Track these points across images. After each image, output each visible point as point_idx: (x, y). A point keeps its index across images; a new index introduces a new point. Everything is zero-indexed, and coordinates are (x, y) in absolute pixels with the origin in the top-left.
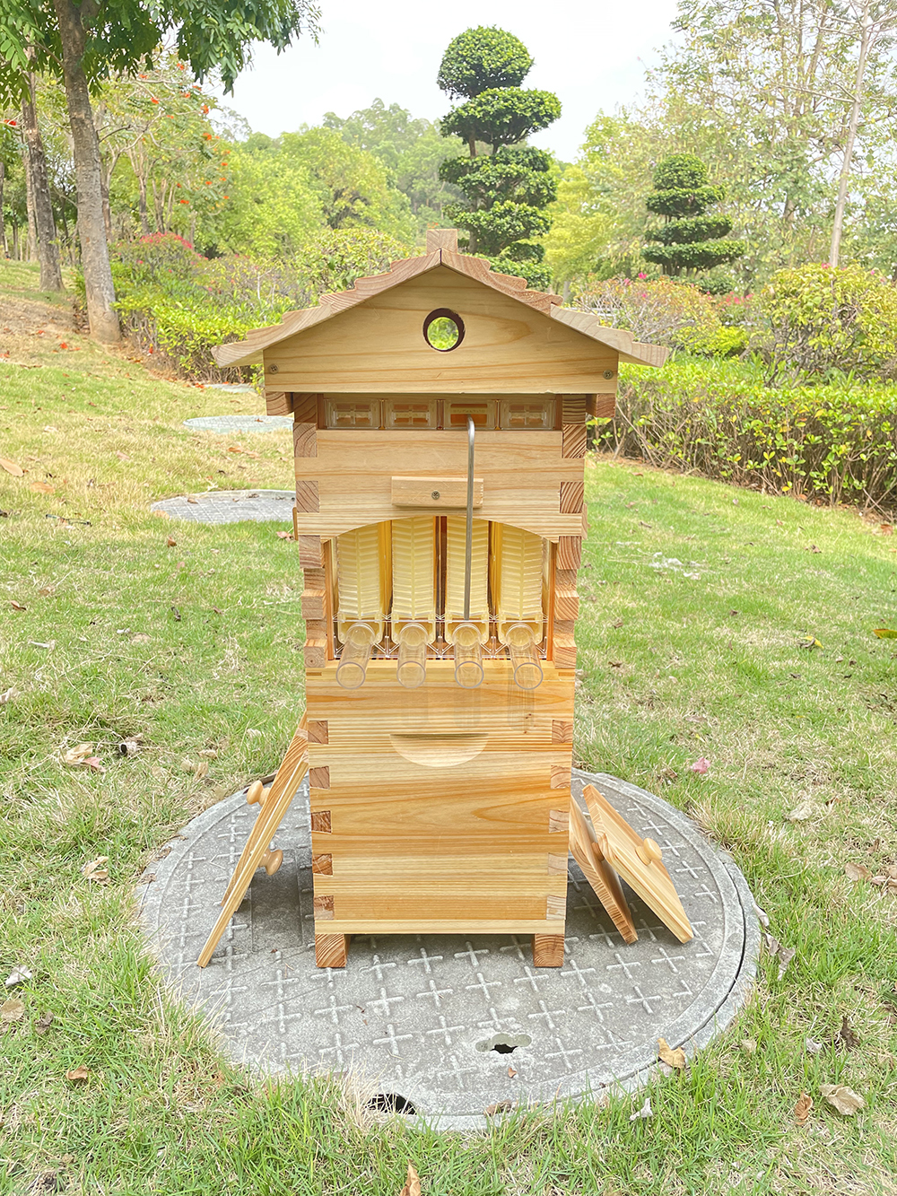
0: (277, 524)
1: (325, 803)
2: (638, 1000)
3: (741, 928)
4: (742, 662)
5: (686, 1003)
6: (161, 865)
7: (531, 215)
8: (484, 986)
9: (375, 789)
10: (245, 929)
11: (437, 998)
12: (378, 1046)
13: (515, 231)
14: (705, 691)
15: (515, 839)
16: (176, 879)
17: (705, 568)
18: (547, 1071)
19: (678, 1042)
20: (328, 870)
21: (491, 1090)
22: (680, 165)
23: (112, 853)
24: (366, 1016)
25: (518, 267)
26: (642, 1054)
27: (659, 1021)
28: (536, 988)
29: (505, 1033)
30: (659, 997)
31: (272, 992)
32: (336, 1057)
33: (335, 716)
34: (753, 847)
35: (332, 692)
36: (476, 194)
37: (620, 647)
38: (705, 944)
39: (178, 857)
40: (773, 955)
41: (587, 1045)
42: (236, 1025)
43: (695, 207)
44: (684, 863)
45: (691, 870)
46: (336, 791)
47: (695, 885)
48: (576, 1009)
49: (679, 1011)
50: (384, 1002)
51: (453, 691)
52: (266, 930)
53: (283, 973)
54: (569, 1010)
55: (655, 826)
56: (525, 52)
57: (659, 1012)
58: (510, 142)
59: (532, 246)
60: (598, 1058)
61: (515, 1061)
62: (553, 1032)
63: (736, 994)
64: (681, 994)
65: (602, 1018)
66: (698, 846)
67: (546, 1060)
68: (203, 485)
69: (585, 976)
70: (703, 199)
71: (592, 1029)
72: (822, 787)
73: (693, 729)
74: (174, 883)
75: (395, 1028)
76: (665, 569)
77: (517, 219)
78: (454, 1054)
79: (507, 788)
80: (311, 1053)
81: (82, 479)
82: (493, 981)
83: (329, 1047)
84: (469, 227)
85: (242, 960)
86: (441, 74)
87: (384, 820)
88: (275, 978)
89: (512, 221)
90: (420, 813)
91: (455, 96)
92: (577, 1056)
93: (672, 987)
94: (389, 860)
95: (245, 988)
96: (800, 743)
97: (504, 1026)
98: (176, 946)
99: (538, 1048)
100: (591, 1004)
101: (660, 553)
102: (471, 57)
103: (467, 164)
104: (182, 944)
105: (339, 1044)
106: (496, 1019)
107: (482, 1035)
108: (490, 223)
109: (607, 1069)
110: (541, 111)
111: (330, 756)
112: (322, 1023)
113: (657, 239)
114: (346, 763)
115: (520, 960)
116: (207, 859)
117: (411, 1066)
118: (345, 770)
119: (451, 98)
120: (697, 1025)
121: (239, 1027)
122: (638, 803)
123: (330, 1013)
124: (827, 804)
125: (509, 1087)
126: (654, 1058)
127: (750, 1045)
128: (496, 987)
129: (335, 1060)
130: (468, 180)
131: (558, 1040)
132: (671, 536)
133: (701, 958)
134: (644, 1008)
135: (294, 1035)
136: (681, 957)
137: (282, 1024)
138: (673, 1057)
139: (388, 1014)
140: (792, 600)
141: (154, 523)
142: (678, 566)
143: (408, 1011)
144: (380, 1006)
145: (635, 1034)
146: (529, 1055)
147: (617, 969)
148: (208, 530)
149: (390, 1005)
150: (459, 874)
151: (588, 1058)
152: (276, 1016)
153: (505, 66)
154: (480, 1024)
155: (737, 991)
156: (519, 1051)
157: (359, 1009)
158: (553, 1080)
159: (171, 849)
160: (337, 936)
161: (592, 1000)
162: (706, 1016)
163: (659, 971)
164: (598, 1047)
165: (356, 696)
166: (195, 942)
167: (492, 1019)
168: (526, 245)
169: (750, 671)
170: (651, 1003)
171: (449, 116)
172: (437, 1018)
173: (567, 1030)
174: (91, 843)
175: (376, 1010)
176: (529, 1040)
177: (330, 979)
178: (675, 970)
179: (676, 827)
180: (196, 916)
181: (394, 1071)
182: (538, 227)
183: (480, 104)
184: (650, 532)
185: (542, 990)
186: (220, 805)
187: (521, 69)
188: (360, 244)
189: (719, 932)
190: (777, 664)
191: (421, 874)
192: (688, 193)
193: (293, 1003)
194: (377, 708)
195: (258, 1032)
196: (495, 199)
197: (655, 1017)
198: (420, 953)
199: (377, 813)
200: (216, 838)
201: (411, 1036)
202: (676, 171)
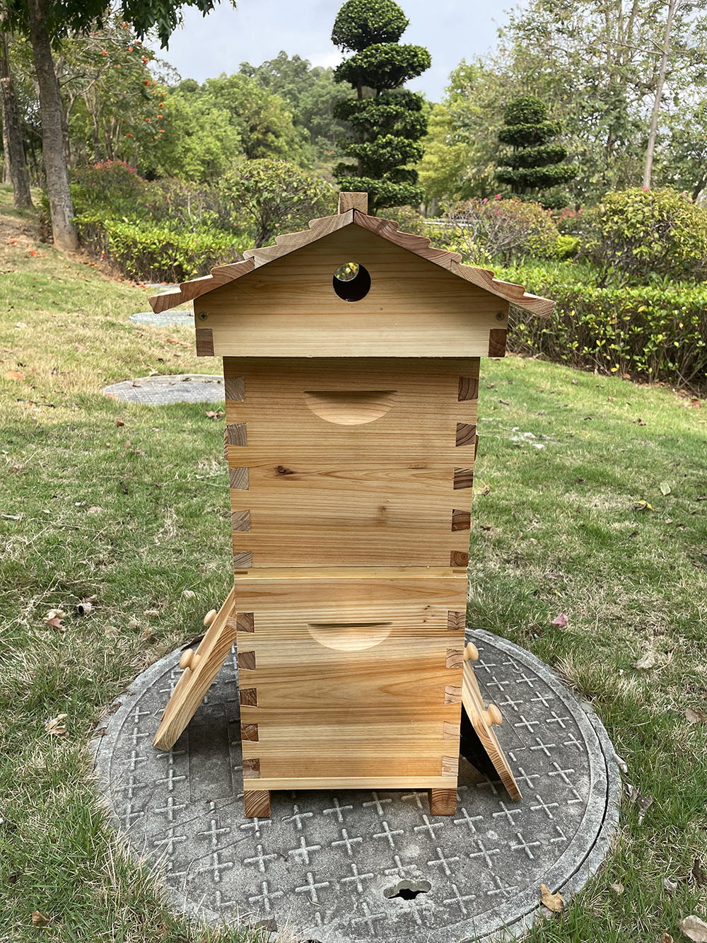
0: (206, 405)
1: (252, 681)
2: (521, 846)
3: (604, 775)
4: (590, 524)
5: (562, 847)
6: (111, 720)
7: (407, 146)
8: (388, 834)
9: (295, 669)
10: (184, 780)
11: (349, 846)
12: (299, 894)
13: (395, 159)
14: (560, 551)
15: (415, 710)
16: (124, 732)
17: (554, 440)
18: (446, 916)
19: (557, 886)
20: (255, 737)
21: (398, 936)
22: (525, 105)
23: (71, 710)
24: (289, 864)
25: (397, 188)
26: (527, 898)
27: (540, 866)
28: (433, 835)
29: (409, 879)
30: (538, 843)
31: (207, 841)
32: (264, 904)
33: (260, 609)
34: (610, 698)
35: (257, 589)
36: (364, 130)
37: (489, 513)
38: (575, 791)
39: (126, 711)
40: (633, 801)
41: (479, 891)
42: (178, 874)
43: (537, 138)
44: (553, 713)
45: (559, 720)
46: (261, 672)
47: (563, 734)
48: (467, 855)
49: (556, 856)
50: (304, 850)
51: (362, 587)
52: (202, 781)
53: (217, 823)
54: (462, 856)
55: (526, 679)
56: (402, 14)
57: (539, 857)
58: (390, 87)
59: (408, 171)
60: (488, 903)
61: (418, 907)
62: (449, 878)
63: (603, 839)
64: (557, 839)
65: (490, 864)
66: (564, 697)
67: (444, 906)
68: (146, 371)
69: (475, 823)
70: (544, 133)
71: (483, 875)
72: (661, 637)
73: (552, 585)
74: (123, 736)
75: (314, 875)
76: (522, 442)
77: (396, 149)
78: (365, 901)
79: (409, 668)
80: (242, 901)
81: (47, 368)
82: (396, 829)
83: (257, 895)
84: (357, 155)
85: (181, 810)
86: (335, 32)
87: (303, 696)
88: (210, 829)
89: (392, 150)
90: (334, 690)
91: (345, 50)
92: (471, 901)
93: (549, 833)
94: (307, 729)
95: (184, 838)
96: (641, 597)
97: (407, 873)
98: (125, 797)
99: (437, 894)
100: (480, 850)
101: (517, 428)
102: (358, 18)
103: (355, 105)
104: (130, 795)
105: (265, 892)
106: (400, 866)
107: (389, 881)
108: (375, 152)
109: (497, 915)
110: (415, 62)
111: (256, 643)
112: (251, 871)
113: (507, 164)
114: (269, 648)
115: (419, 809)
116: (151, 713)
117: (329, 912)
118: (269, 654)
119: (343, 52)
120: (572, 870)
121: (180, 876)
122: (511, 657)
123: (257, 862)
124: (666, 653)
125: (413, 933)
126: (536, 903)
127: (618, 888)
128: (399, 835)
129: (263, 909)
130: (357, 118)
131: (454, 886)
132: (525, 412)
133: (572, 804)
134: (527, 854)
135: (227, 883)
136: (556, 804)
137: (216, 873)
138: (554, 902)
139: (307, 862)
140: (626, 468)
141: (106, 404)
142: (532, 439)
143: (324, 860)
144: (300, 855)
145: (519, 879)
146: (430, 901)
147: (501, 817)
148: (150, 410)
149: (310, 853)
150: (367, 740)
151: (481, 903)
152: (212, 864)
153: (385, 25)
154: (387, 872)
155: (604, 836)
156: (421, 897)
157: (282, 859)
158: (451, 926)
159: (120, 704)
160: (262, 792)
161: (482, 847)
162: (579, 860)
163: (538, 817)
164: (489, 893)
165: (278, 592)
166: (141, 793)
167: (397, 867)
168: (404, 170)
169: (597, 533)
170: (532, 848)
171: (341, 66)
172: (349, 866)
173: (461, 876)
174: (53, 700)
175: (297, 859)
176: (429, 886)
177: (257, 828)
178: (551, 816)
179: (545, 680)
180: (142, 768)
181: (314, 918)
182: (413, 156)
183: (366, 57)
184: (508, 408)
185: (438, 838)
186: (161, 662)
187: (399, 28)
188: (270, 172)
189: (586, 779)
190: (616, 525)
191: (334, 740)
192: (531, 128)
193: (225, 852)
194: (296, 602)
195: (196, 880)
196: (378, 134)
197: (536, 862)
198: (333, 802)
199: (297, 690)
200: (158, 693)
201: (327, 883)
202: (522, 110)
